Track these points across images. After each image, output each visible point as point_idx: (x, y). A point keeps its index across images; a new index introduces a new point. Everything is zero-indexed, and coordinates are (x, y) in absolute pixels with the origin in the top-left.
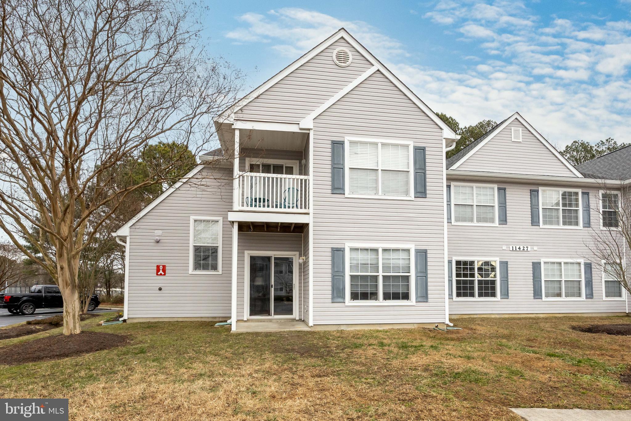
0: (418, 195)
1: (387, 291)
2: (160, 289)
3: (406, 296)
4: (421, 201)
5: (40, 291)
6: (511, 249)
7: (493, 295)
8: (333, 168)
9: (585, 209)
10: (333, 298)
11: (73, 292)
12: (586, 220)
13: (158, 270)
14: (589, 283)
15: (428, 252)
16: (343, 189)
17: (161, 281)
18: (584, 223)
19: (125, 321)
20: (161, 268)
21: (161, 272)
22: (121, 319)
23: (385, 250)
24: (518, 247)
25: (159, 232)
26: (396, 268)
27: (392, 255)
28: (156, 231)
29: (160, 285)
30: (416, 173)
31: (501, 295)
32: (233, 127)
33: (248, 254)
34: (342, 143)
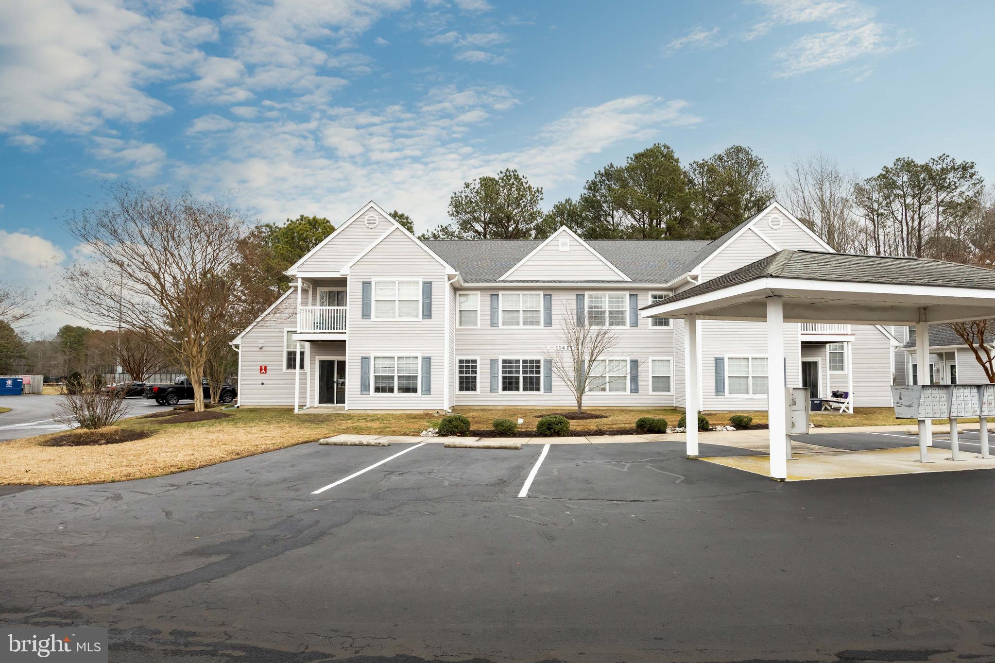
0: (425, 317)
1: (401, 386)
2: (263, 384)
3: (415, 390)
4: (427, 322)
5: (182, 383)
6: (556, 348)
7: (538, 389)
8: (363, 301)
9: (633, 310)
10: (361, 391)
11: (200, 387)
12: (633, 320)
13: (261, 370)
14: (635, 379)
15: (432, 358)
16: (370, 315)
17: (263, 377)
18: (631, 323)
19: (238, 407)
20: (263, 368)
21: (263, 371)
22: (236, 406)
23: (399, 358)
24: (562, 347)
25: (261, 341)
26: (408, 370)
27: (404, 361)
28: (260, 340)
29: (263, 381)
30: (424, 301)
31: (544, 390)
32: (297, 277)
33: (318, 358)
34: (369, 283)
